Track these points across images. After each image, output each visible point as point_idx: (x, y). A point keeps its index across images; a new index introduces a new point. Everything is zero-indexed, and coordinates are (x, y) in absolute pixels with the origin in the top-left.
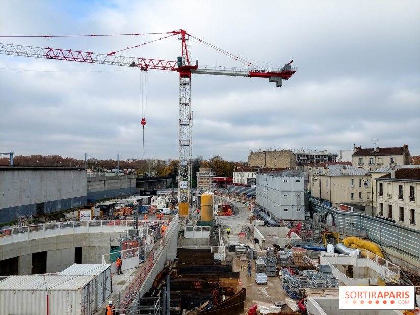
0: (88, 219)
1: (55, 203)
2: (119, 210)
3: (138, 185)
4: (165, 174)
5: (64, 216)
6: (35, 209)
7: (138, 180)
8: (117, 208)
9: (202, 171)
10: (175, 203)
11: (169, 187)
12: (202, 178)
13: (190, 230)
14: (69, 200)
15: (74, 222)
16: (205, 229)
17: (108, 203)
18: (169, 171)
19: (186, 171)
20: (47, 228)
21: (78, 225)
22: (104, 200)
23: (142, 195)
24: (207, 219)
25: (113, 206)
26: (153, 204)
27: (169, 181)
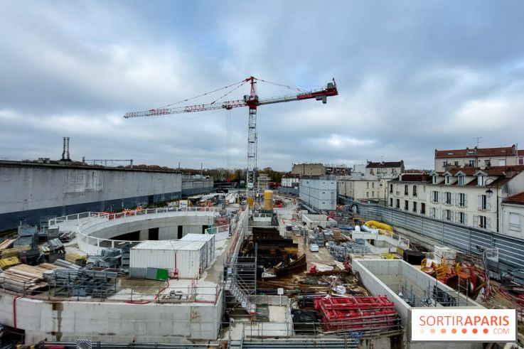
0: (186, 206)
1: (160, 195)
2: (204, 202)
3: (215, 186)
4: (232, 179)
5: (167, 205)
6: (147, 199)
7: (215, 182)
8: (202, 201)
9: (262, 177)
10: (241, 199)
11: (236, 188)
12: (261, 181)
13: (257, 216)
14: (170, 194)
15: (177, 208)
16: (267, 216)
17: (195, 197)
18: (234, 177)
19: (252, 175)
20: (158, 212)
21: (180, 210)
22: (193, 195)
23: (218, 192)
24: (269, 209)
25: (198, 199)
26: (227, 199)
27: (236, 183)
